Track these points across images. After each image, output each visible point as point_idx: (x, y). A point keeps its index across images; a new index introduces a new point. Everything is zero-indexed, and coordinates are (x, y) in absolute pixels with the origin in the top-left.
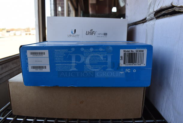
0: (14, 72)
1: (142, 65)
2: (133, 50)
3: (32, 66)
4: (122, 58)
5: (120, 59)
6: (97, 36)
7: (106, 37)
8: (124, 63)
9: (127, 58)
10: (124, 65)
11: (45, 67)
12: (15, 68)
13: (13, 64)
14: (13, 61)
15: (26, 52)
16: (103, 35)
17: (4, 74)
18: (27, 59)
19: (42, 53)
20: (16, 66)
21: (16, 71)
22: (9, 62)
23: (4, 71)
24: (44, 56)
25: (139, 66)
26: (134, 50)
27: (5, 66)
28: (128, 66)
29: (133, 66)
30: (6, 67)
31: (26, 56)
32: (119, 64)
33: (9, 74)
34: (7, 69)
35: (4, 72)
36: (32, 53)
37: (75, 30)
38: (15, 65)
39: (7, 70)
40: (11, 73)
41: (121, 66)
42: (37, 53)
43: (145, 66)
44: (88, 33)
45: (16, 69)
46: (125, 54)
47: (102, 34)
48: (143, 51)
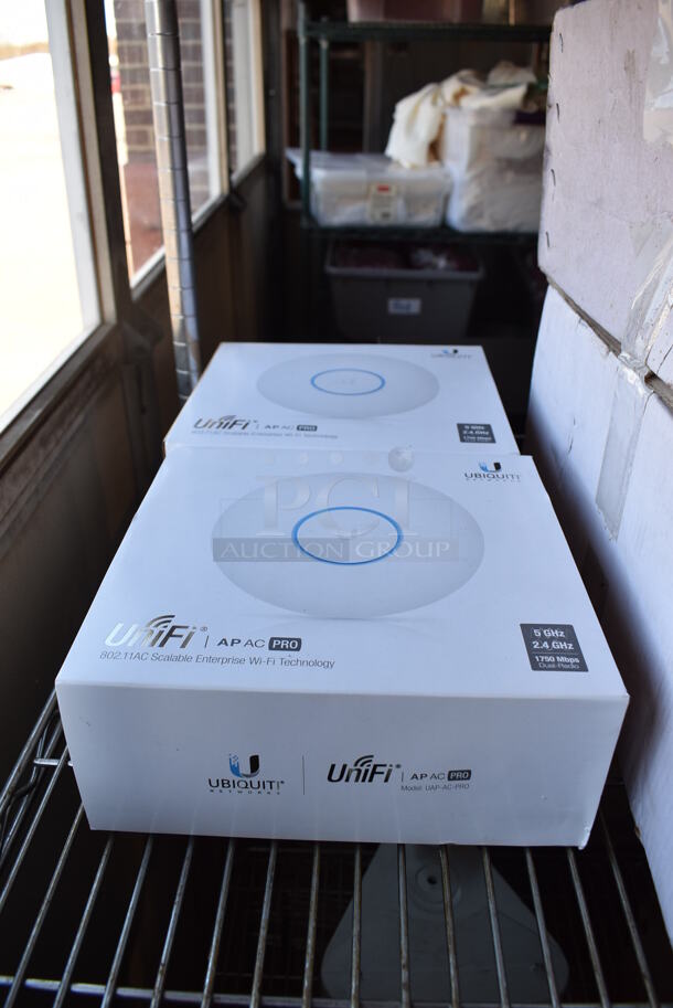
6: (405, 788)
7: (463, 787)
16: (444, 782)
37: (254, 760)
44: (340, 775)
47: (435, 777)
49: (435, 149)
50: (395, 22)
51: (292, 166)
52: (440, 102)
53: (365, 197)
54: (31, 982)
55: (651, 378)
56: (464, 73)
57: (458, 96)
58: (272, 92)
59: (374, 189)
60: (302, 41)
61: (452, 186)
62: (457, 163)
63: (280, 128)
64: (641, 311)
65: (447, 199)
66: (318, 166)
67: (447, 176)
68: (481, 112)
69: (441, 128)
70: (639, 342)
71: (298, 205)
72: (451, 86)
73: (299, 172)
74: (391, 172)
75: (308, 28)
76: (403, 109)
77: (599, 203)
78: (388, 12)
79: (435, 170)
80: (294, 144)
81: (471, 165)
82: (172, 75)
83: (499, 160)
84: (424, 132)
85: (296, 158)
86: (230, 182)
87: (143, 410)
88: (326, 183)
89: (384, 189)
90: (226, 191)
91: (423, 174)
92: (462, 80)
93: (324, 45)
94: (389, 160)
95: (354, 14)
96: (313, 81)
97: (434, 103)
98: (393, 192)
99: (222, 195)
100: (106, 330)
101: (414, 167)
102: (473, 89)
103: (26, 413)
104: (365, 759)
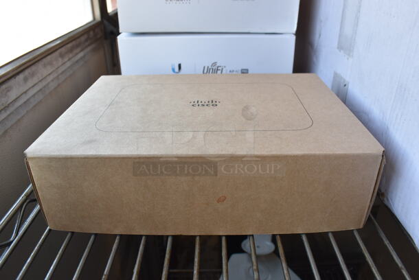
0: (48, 83)
12: (49, 74)
13: (45, 66)
14: (44, 60)
17: (31, 90)
20: (52, 70)
21: (52, 81)
22: (36, 62)
23: (30, 83)
27: (29, 73)
30: (33, 75)
33: (41, 90)
34: (35, 80)
35: (31, 86)
38: (49, 69)
39: (35, 83)
40: (45, 87)
45: (51, 77)
100: (96, 22)
104: (215, 64)
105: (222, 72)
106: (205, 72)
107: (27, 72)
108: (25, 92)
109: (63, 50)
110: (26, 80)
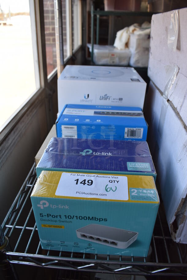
1: (140, 138)
2: (133, 128)
3: (65, 135)
4: (126, 133)
5: (125, 133)
6: (112, 102)
7: (121, 102)
8: (128, 136)
9: (130, 133)
10: (128, 138)
11: (74, 136)
12: (23, 127)
15: (61, 126)
16: (118, 101)
17: (16, 137)
18: (61, 131)
19: (72, 128)
20: (24, 124)
21: (24, 129)
24: (73, 129)
25: (138, 138)
26: (135, 129)
28: (130, 138)
29: (133, 138)
31: (61, 129)
32: (124, 136)
33: (19, 135)
34: (18, 131)
35: (16, 135)
36: (65, 127)
37: (88, 95)
40: (21, 133)
41: (125, 137)
42: (69, 128)
43: (142, 138)
44: (102, 98)
46: (128, 131)
47: (117, 99)
48: (140, 129)
49: (127, 45)
50: (117, 11)
51: (89, 49)
52: (129, 32)
53: (108, 57)
54: (27, 228)
55: (168, 101)
56: (135, 25)
57: (133, 31)
58: (84, 29)
59: (110, 55)
60: (92, 15)
61: (131, 55)
62: (133, 49)
63: (86, 38)
64: (167, 86)
65: (130, 58)
66: (95, 49)
67: (130, 52)
68: (139, 35)
69: (129, 39)
70: (166, 92)
71: (90, 59)
72: (132, 28)
73: (91, 50)
74: (115, 51)
75: (94, 12)
76: (119, 34)
77: (160, 61)
78: (115, 8)
79: (127, 51)
80: (89, 42)
81: (136, 49)
82: (60, 28)
83: (144, 48)
84: (124, 40)
85: (90, 46)
86: (72, 53)
87: (50, 110)
88: (98, 53)
89: (113, 55)
90: (71, 55)
91: (123, 51)
92: (135, 27)
93: (98, 16)
94: (115, 47)
95: (106, 9)
96: (95, 25)
97: (127, 32)
98: (115, 56)
99: (70, 56)
100: (42, 89)
101: (121, 49)
102: (137, 29)
103: (24, 108)
104: (106, 95)
105: (109, 99)
106: (101, 99)
107: (15, 130)
108: (14, 139)
109: (28, 112)
110: (14, 133)
